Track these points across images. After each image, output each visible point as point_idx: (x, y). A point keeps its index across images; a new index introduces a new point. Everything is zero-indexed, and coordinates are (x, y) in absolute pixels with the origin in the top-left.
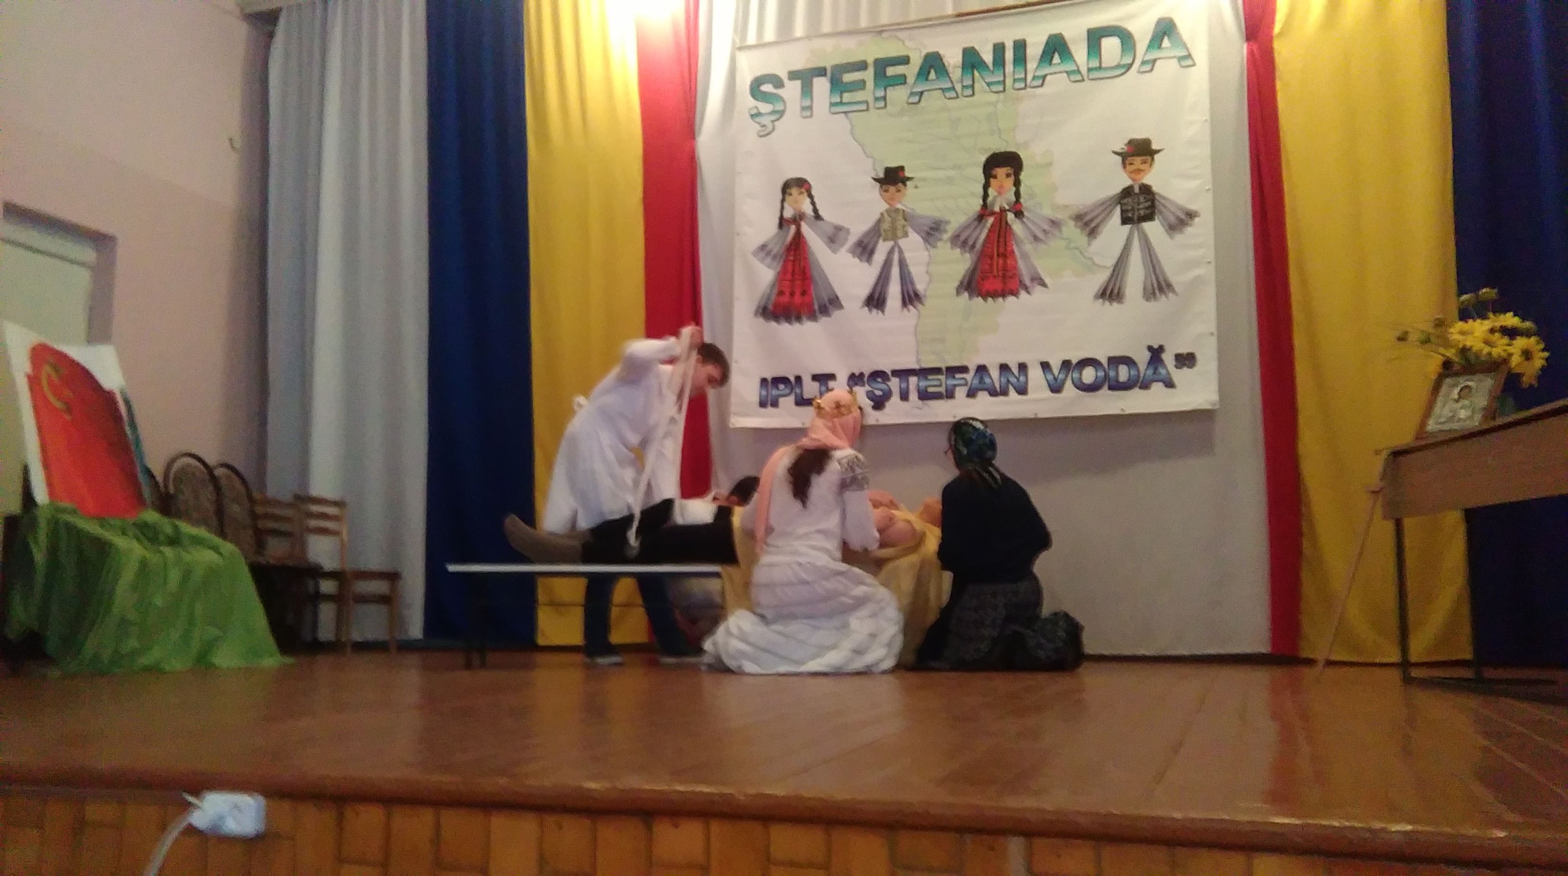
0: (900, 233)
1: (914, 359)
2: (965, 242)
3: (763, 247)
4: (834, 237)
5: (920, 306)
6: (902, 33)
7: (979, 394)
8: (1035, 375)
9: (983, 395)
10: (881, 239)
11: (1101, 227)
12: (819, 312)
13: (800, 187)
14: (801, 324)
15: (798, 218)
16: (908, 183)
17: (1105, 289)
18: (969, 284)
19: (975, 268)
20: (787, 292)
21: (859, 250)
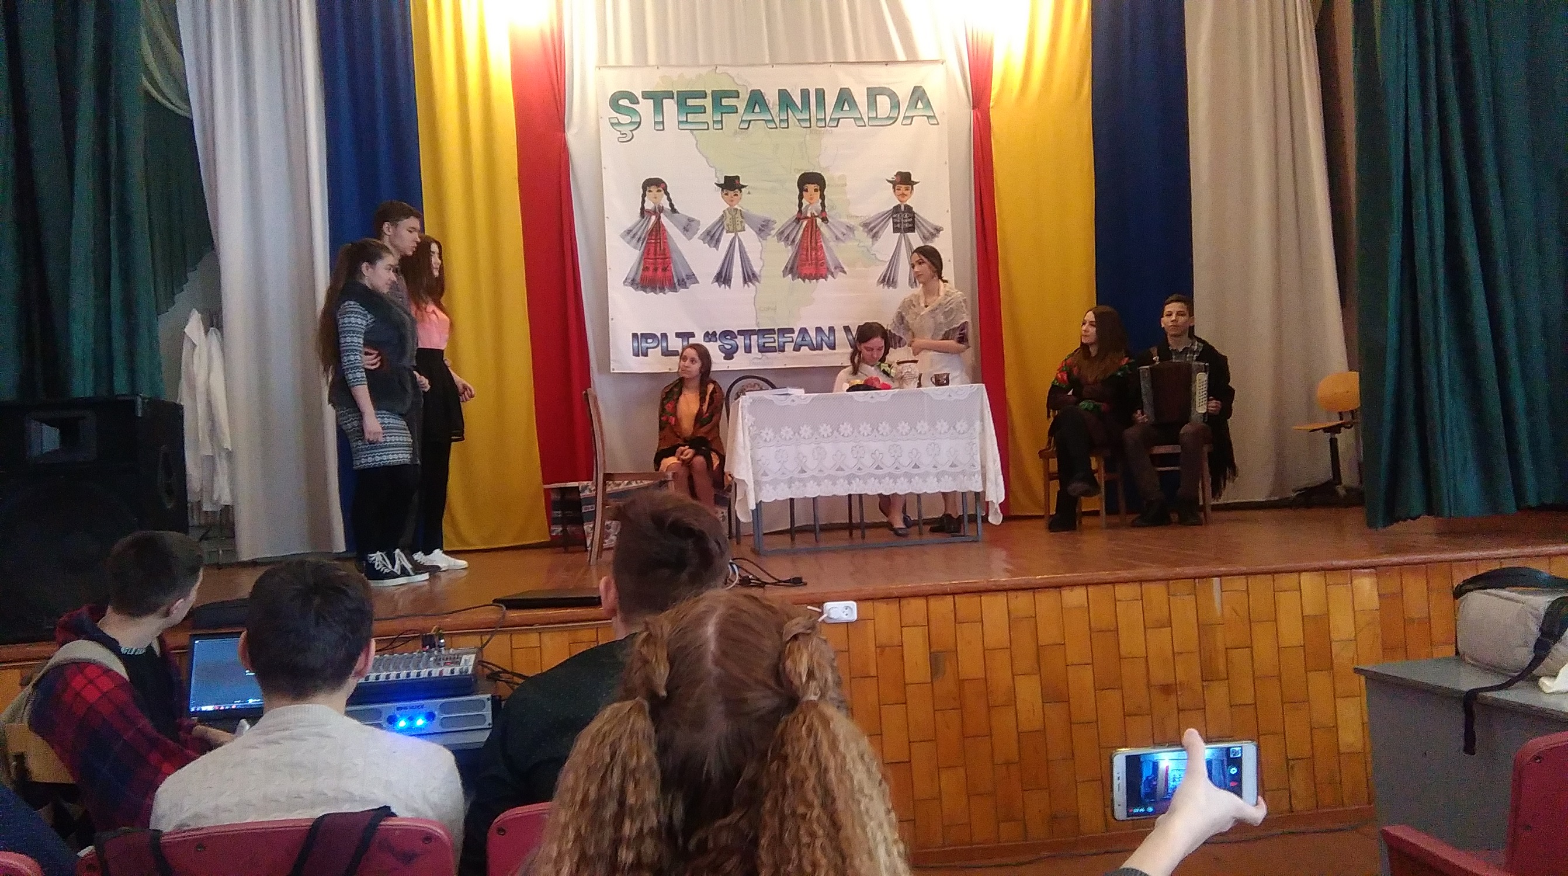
0: (739, 228)
1: (754, 322)
2: (787, 238)
3: (629, 231)
4: (688, 227)
5: (757, 283)
6: (732, 71)
7: (802, 348)
8: (841, 336)
9: (805, 349)
10: (725, 231)
11: (880, 233)
12: (679, 285)
13: (659, 186)
14: (664, 293)
15: (657, 211)
16: (743, 190)
17: (885, 277)
18: (791, 268)
19: (795, 256)
20: (651, 268)
21: (708, 238)
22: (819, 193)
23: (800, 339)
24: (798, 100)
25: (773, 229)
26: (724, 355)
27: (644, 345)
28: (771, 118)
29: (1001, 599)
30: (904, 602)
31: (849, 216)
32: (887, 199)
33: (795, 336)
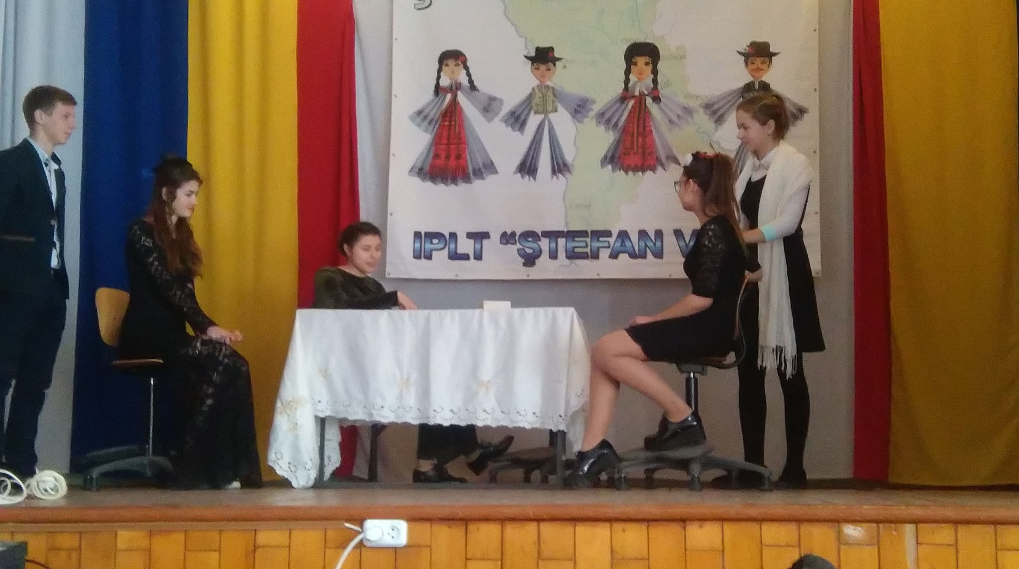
0: (550, 108)
1: (562, 222)
2: (608, 121)
3: (419, 113)
4: (489, 107)
5: (568, 175)
7: (621, 255)
8: (670, 241)
9: (624, 257)
10: (532, 113)
11: (726, 116)
12: (474, 175)
13: (457, 59)
14: (456, 185)
15: (454, 88)
16: (557, 63)
18: (613, 158)
19: (618, 143)
20: (443, 155)
21: (512, 120)
22: (650, 67)
23: (618, 244)
25: (592, 110)
26: (523, 261)
27: (428, 246)
32: (738, 76)
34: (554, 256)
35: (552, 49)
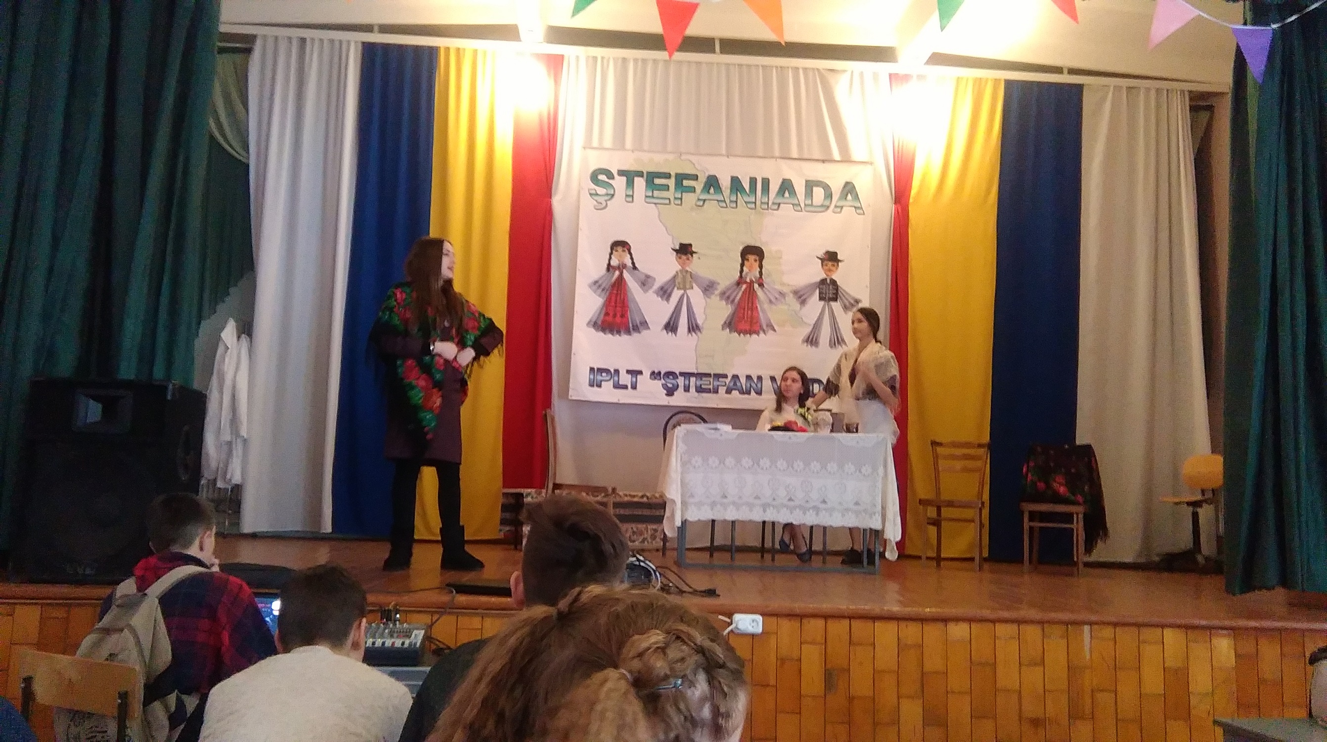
0: (688, 287)
1: (694, 366)
2: (728, 298)
3: (596, 282)
4: (646, 282)
5: (699, 333)
6: (694, 159)
7: (733, 392)
8: (767, 384)
9: (735, 393)
10: (676, 288)
11: (808, 300)
12: (633, 329)
13: (624, 247)
14: (620, 335)
15: (621, 267)
16: (694, 255)
17: (809, 337)
18: (730, 324)
19: (734, 314)
20: (611, 315)
21: (661, 293)
22: (757, 264)
23: (732, 384)
24: (746, 186)
25: (716, 289)
26: (665, 392)
27: (599, 378)
28: (723, 199)
29: (892, 626)
30: (805, 621)
31: (783, 284)
32: (816, 273)
33: (728, 381)
34: (687, 389)
35: (691, 245)
